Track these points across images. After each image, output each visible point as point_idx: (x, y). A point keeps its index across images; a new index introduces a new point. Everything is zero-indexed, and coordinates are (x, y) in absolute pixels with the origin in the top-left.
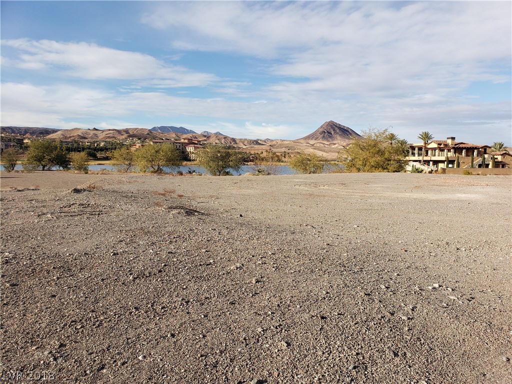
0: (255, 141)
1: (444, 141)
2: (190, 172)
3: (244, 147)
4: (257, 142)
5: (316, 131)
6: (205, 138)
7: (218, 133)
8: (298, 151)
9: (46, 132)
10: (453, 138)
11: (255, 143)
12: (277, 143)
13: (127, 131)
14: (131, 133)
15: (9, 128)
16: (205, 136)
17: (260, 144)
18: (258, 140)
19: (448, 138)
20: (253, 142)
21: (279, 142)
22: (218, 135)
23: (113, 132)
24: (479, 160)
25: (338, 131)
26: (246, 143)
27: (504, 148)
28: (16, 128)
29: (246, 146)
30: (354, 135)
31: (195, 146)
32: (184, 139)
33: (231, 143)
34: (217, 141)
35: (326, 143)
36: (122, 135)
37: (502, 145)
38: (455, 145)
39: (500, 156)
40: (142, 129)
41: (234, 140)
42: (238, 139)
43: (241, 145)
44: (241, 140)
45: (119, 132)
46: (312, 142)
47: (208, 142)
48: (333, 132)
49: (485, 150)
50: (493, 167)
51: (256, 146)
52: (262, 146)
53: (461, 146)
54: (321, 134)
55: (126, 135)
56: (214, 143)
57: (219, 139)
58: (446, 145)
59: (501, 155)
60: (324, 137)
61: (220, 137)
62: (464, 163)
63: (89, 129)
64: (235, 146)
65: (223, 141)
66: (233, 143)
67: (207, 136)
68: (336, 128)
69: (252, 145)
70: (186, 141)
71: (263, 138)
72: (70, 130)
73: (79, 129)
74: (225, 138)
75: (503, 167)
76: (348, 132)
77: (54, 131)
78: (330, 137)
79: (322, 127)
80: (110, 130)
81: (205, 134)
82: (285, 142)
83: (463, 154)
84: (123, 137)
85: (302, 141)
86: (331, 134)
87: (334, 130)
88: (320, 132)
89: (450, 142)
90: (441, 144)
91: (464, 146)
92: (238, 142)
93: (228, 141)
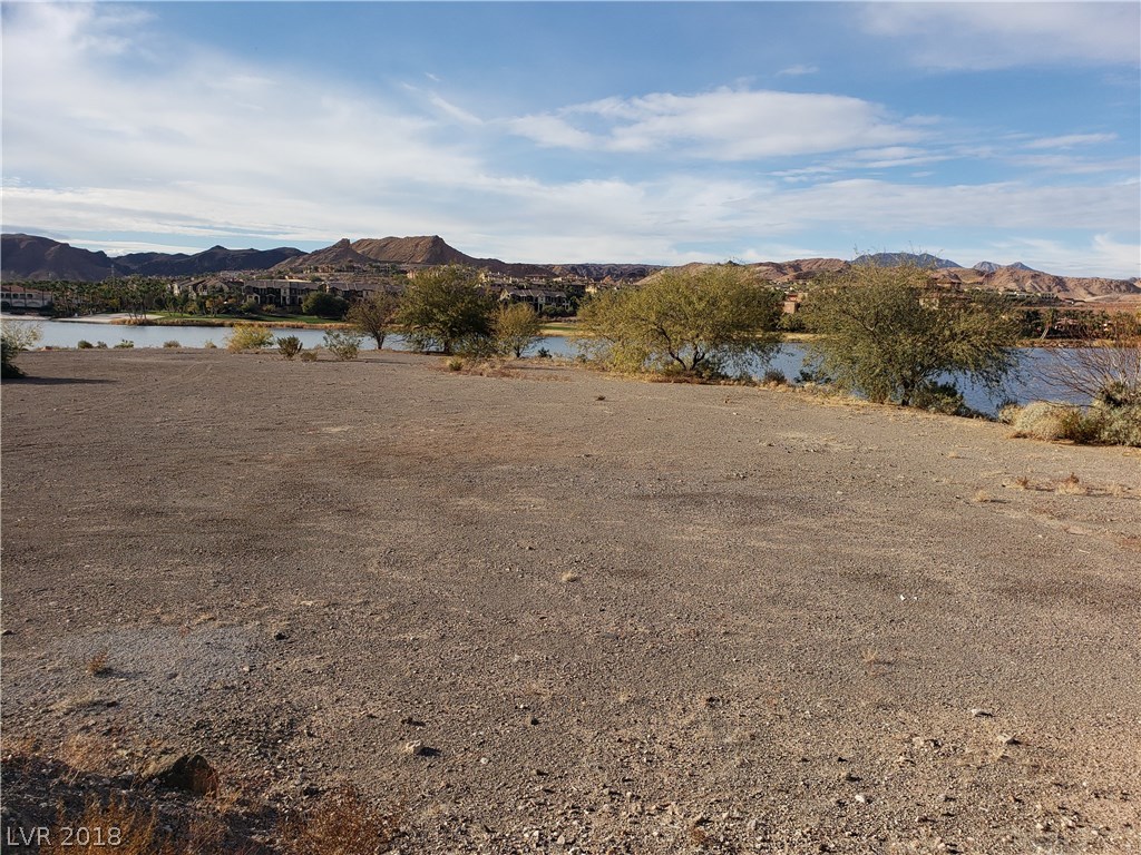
0: (1123, 282)
3: (1089, 299)
9: (641, 272)
11: (1123, 288)
13: (796, 266)
14: (805, 270)
15: (584, 266)
16: (981, 274)
18: (1135, 280)
23: (765, 268)
28: (594, 265)
29: (1093, 295)
33: (1050, 289)
34: (1012, 285)
36: (785, 274)
40: (831, 260)
42: (1073, 280)
43: (1081, 295)
44: (1080, 282)
45: (779, 268)
47: (986, 287)
51: (1127, 297)
55: (792, 274)
61: (1022, 273)
63: (719, 264)
64: (1061, 296)
66: (1055, 290)
67: (986, 273)
69: (1114, 295)
72: (682, 268)
73: (700, 264)
74: (1036, 276)
77: (657, 269)
80: (760, 264)
81: (983, 269)
84: (785, 279)
92: (1071, 285)
93: (1041, 284)
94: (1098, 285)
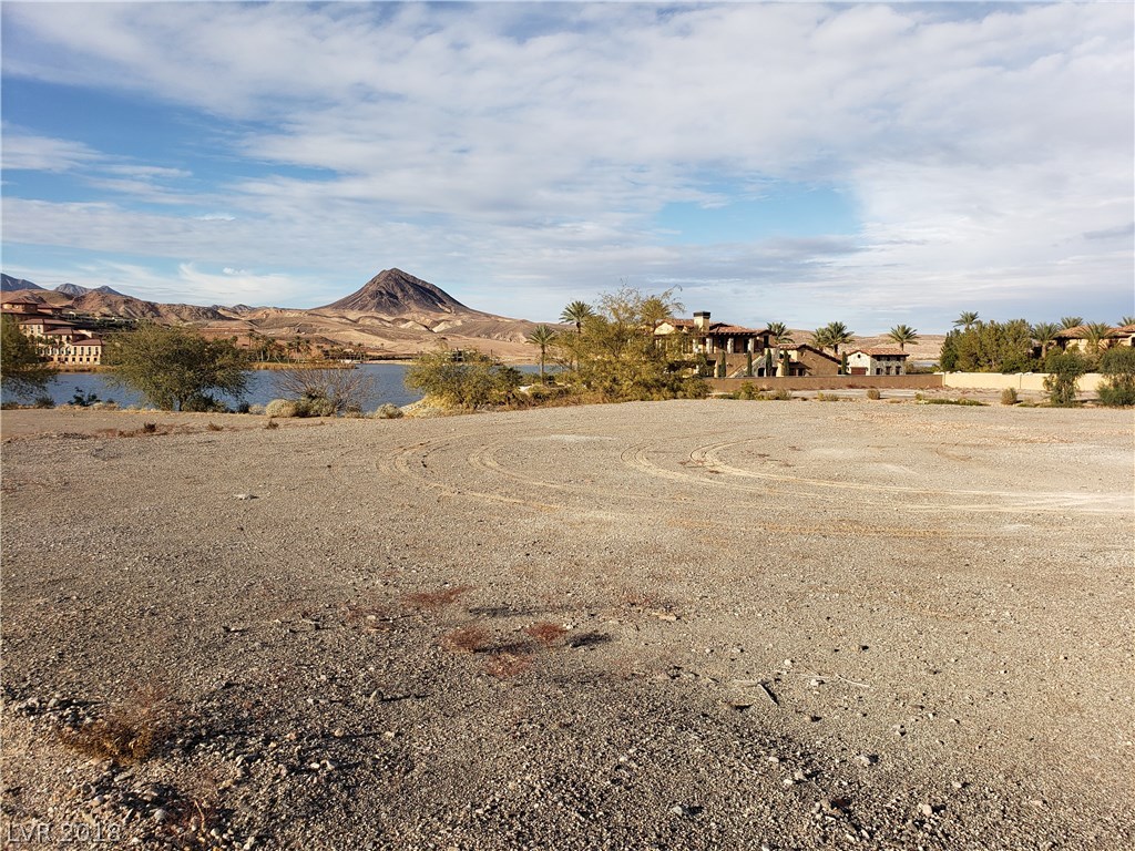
0: (209, 310)
1: (687, 321)
2: (80, 401)
3: (181, 323)
4: (214, 313)
5: (360, 291)
6: (70, 303)
7: (104, 288)
8: (322, 335)
10: (706, 315)
11: (210, 315)
12: (267, 315)
16: (69, 297)
17: (223, 318)
18: (217, 307)
19: (696, 315)
20: (204, 313)
21: (273, 314)
22: (105, 293)
24: (759, 360)
25: (411, 292)
26: (185, 314)
27: (786, 334)
30: (448, 304)
31: (47, 321)
32: (13, 304)
33: (144, 315)
34: (106, 310)
35: (385, 318)
37: (783, 329)
38: (711, 328)
39: (795, 352)
41: (152, 307)
42: (166, 306)
43: (173, 319)
46: (353, 315)
48: (399, 295)
49: (766, 338)
50: (784, 373)
51: (213, 323)
52: (229, 323)
53: (722, 330)
54: (373, 296)
56: (97, 314)
57: (109, 306)
58: (692, 329)
59: (797, 349)
60: (379, 304)
61: (114, 298)
62: (731, 366)
64: (158, 322)
65: (121, 309)
66: (149, 315)
67: (74, 297)
68: (407, 287)
69: (203, 321)
70: (19, 309)
71: (231, 304)
74: (128, 301)
75: (800, 374)
76: (435, 295)
78: (395, 305)
79: (373, 281)
81: (67, 291)
82: (287, 314)
83: (729, 347)
85: (329, 313)
86: (397, 298)
87: (402, 290)
88: (370, 292)
89: (699, 321)
90: (681, 327)
91: (726, 330)
92: (163, 311)
93: (135, 309)
94: (187, 313)
